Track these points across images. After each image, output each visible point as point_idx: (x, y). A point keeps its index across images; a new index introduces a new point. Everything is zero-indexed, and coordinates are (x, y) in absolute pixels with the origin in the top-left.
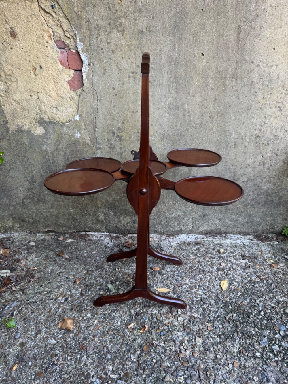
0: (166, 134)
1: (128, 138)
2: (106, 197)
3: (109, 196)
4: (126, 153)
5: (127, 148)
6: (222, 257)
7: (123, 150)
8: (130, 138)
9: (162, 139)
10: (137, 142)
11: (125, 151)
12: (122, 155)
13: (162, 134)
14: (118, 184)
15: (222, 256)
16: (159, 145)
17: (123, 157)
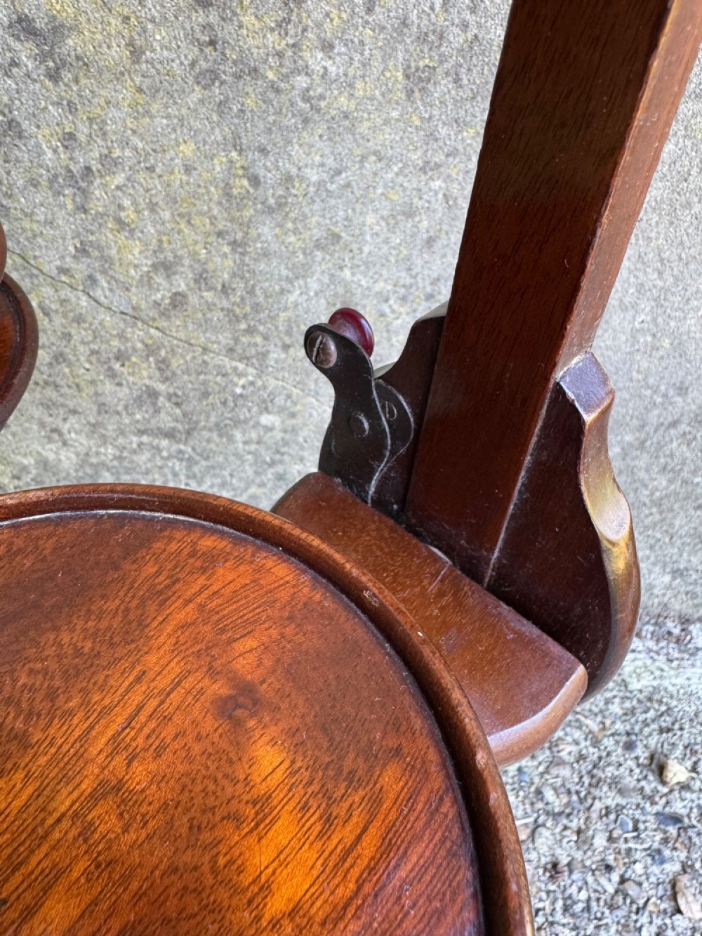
0: (457, 38)
1: (117, 53)
2: (36, 446)
3: (50, 440)
4: (120, 179)
5: (125, 143)
6: (676, 819)
7: (92, 157)
8: (136, 53)
9: (418, 81)
10: (198, 93)
11: (110, 163)
12: (85, 193)
13: (422, 38)
14: (93, 382)
15: (678, 807)
16: (387, 136)
17: (96, 206)
